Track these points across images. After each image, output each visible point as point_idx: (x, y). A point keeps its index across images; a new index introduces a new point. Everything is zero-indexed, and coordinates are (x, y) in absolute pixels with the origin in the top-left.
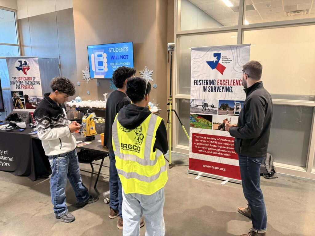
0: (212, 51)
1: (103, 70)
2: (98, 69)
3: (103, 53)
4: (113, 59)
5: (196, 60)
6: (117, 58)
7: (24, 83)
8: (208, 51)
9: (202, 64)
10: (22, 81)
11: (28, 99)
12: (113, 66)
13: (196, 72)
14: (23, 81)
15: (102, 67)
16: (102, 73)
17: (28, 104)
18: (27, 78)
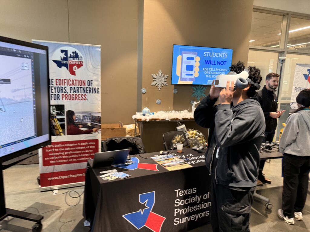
0: (307, 67)
1: (192, 75)
2: (185, 74)
3: (196, 57)
4: (207, 63)
5: (298, 72)
6: (213, 63)
7: (68, 91)
8: (305, 67)
9: (301, 76)
10: (63, 86)
11: (74, 117)
12: (207, 71)
13: (297, 82)
14: (66, 86)
15: (191, 72)
16: (190, 78)
17: (72, 126)
18: (75, 81)
